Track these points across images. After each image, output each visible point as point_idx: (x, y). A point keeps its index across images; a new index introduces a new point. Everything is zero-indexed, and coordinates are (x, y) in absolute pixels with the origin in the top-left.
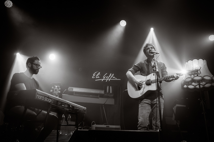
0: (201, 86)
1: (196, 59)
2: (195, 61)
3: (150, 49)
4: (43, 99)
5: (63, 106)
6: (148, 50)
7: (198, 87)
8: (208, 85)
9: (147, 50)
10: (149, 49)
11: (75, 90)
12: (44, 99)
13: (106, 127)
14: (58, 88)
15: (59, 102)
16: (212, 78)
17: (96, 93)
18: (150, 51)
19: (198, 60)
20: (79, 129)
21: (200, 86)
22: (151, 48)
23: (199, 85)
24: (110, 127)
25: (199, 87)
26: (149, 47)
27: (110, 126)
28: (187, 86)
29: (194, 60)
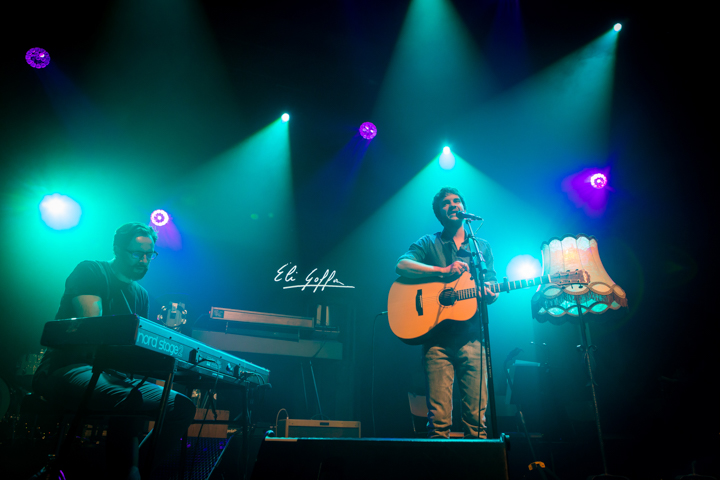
0: (584, 311)
1: (570, 238)
2: (569, 241)
3: (453, 204)
4: (155, 346)
5: (208, 364)
6: (447, 207)
7: (574, 311)
8: (600, 308)
9: (444, 205)
10: (448, 202)
11: (231, 315)
12: (158, 345)
13: (318, 425)
14: (179, 308)
15: (197, 354)
16: (612, 289)
17: (291, 324)
18: (451, 208)
19: (576, 238)
20: (267, 438)
21: (580, 310)
22: (456, 201)
23: (579, 307)
24: (330, 425)
25: (577, 313)
26: (451, 197)
27: (329, 421)
28: (547, 310)
29: (566, 239)
